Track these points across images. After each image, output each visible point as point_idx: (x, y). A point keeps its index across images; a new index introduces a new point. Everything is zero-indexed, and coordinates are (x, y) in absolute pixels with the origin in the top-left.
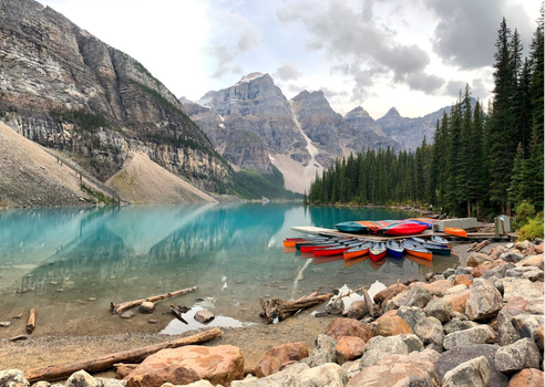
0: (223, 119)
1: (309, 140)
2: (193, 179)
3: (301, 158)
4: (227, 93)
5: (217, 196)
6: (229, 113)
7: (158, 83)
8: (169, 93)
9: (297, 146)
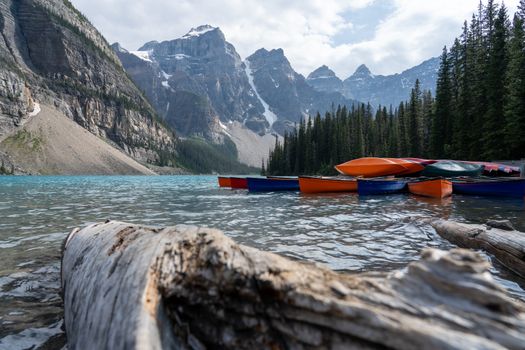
0: (167, 76)
1: (266, 106)
2: (126, 147)
3: (258, 127)
4: (172, 46)
5: (157, 168)
6: (174, 68)
7: (82, 18)
8: (98, 33)
9: (252, 112)
